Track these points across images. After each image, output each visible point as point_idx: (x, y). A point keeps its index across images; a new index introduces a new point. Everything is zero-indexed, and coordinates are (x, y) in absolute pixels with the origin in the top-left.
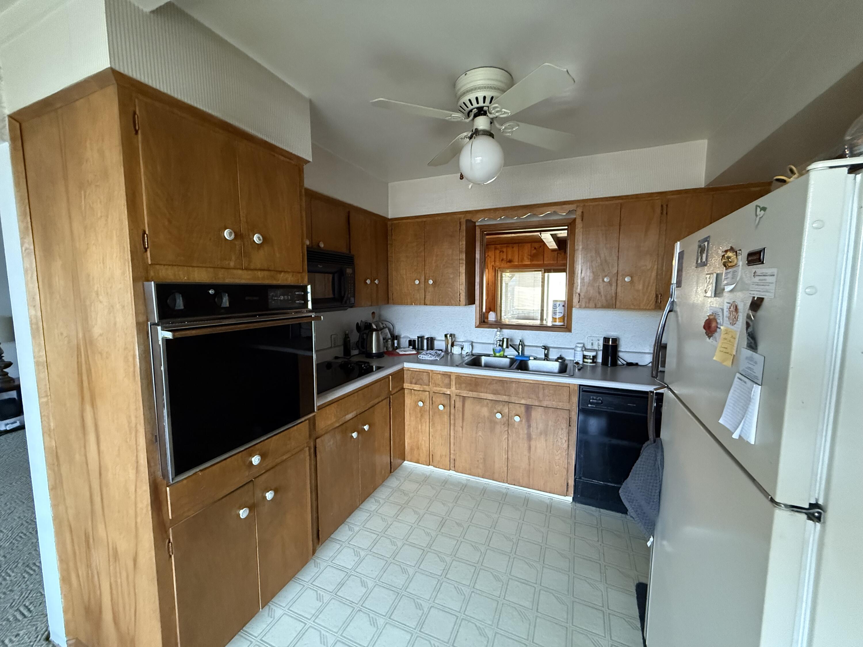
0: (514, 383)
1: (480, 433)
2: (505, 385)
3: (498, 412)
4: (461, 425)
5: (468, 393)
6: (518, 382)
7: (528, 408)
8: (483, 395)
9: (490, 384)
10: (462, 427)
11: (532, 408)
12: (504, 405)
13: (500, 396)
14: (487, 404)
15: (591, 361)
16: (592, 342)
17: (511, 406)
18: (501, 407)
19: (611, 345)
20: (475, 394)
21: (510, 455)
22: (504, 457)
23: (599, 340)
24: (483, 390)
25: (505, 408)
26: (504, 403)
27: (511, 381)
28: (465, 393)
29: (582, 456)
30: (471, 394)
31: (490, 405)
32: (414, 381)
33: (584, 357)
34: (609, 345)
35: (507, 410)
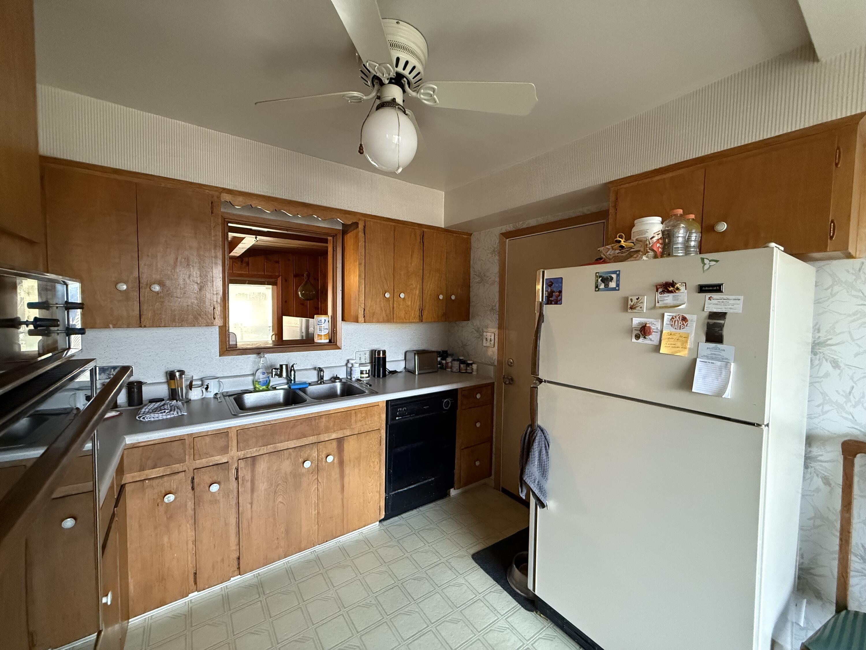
0: (324, 417)
1: (280, 499)
2: (313, 422)
3: (304, 462)
4: (250, 501)
5: (260, 450)
6: (328, 415)
7: (340, 441)
8: (281, 446)
9: (294, 426)
10: (251, 504)
11: (344, 440)
12: (312, 449)
13: (305, 438)
14: (290, 454)
15: (367, 375)
16: (360, 356)
17: (321, 446)
18: (309, 451)
19: (382, 357)
20: (270, 448)
21: (321, 507)
22: (314, 512)
23: (365, 354)
24: (283, 438)
25: (313, 451)
26: (311, 445)
27: (319, 416)
28: (253, 452)
29: (391, 471)
30: (265, 450)
31: (293, 455)
32: (150, 463)
33: (362, 372)
34: (380, 357)
35: (317, 453)
